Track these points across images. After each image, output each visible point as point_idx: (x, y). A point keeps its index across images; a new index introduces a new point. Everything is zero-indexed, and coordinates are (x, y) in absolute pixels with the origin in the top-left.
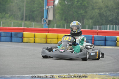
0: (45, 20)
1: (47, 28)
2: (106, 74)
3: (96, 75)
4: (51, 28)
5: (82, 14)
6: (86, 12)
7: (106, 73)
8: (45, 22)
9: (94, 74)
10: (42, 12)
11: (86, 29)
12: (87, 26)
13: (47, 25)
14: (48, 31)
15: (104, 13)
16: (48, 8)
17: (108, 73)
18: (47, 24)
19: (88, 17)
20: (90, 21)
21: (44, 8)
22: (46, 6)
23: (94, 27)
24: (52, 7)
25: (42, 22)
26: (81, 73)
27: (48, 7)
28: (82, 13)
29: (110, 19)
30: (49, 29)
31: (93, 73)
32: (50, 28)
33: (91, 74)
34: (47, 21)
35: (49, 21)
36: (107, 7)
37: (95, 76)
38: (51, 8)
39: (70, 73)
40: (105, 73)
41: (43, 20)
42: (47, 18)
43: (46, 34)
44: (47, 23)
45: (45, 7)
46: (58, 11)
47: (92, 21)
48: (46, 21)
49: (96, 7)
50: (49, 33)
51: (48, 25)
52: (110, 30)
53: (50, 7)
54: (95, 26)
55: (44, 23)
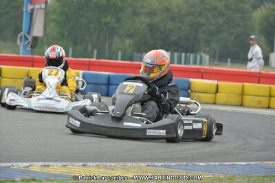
0: (25, 36)
1: (30, 56)
2: (169, 167)
3: (148, 167)
4: (37, 57)
5: (110, 25)
6: (118, 20)
7: (170, 164)
8: (24, 42)
9: (143, 164)
10: (20, 18)
11: (117, 59)
12: (120, 53)
13: (29, 48)
14: (30, 61)
15: (161, 25)
16: (33, 10)
17: (174, 164)
18: (29, 46)
19: (122, 32)
20: (128, 42)
21: (25, 10)
22: (29, 5)
23: (135, 55)
24: (43, 6)
25: (18, 41)
26: (111, 162)
27: (32, 7)
28: (109, 23)
29: (173, 38)
30: (33, 58)
31: (139, 164)
32: (35, 56)
33: (134, 164)
34: (30, 39)
35: (35, 39)
36: (168, 10)
37: (144, 170)
38: (40, 8)
39: (87, 161)
40: (167, 164)
41: (19, 36)
42: (29, 33)
43: (27, 68)
44: (30, 43)
45: (25, 6)
46: (53, 17)
47: (132, 42)
48: (27, 39)
49: (142, 11)
50: (33, 66)
51: (32, 47)
52: (173, 63)
53: (37, 6)
54: (139, 55)
55: (22, 43)
